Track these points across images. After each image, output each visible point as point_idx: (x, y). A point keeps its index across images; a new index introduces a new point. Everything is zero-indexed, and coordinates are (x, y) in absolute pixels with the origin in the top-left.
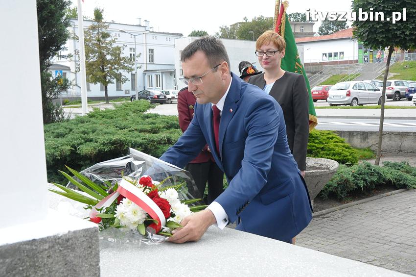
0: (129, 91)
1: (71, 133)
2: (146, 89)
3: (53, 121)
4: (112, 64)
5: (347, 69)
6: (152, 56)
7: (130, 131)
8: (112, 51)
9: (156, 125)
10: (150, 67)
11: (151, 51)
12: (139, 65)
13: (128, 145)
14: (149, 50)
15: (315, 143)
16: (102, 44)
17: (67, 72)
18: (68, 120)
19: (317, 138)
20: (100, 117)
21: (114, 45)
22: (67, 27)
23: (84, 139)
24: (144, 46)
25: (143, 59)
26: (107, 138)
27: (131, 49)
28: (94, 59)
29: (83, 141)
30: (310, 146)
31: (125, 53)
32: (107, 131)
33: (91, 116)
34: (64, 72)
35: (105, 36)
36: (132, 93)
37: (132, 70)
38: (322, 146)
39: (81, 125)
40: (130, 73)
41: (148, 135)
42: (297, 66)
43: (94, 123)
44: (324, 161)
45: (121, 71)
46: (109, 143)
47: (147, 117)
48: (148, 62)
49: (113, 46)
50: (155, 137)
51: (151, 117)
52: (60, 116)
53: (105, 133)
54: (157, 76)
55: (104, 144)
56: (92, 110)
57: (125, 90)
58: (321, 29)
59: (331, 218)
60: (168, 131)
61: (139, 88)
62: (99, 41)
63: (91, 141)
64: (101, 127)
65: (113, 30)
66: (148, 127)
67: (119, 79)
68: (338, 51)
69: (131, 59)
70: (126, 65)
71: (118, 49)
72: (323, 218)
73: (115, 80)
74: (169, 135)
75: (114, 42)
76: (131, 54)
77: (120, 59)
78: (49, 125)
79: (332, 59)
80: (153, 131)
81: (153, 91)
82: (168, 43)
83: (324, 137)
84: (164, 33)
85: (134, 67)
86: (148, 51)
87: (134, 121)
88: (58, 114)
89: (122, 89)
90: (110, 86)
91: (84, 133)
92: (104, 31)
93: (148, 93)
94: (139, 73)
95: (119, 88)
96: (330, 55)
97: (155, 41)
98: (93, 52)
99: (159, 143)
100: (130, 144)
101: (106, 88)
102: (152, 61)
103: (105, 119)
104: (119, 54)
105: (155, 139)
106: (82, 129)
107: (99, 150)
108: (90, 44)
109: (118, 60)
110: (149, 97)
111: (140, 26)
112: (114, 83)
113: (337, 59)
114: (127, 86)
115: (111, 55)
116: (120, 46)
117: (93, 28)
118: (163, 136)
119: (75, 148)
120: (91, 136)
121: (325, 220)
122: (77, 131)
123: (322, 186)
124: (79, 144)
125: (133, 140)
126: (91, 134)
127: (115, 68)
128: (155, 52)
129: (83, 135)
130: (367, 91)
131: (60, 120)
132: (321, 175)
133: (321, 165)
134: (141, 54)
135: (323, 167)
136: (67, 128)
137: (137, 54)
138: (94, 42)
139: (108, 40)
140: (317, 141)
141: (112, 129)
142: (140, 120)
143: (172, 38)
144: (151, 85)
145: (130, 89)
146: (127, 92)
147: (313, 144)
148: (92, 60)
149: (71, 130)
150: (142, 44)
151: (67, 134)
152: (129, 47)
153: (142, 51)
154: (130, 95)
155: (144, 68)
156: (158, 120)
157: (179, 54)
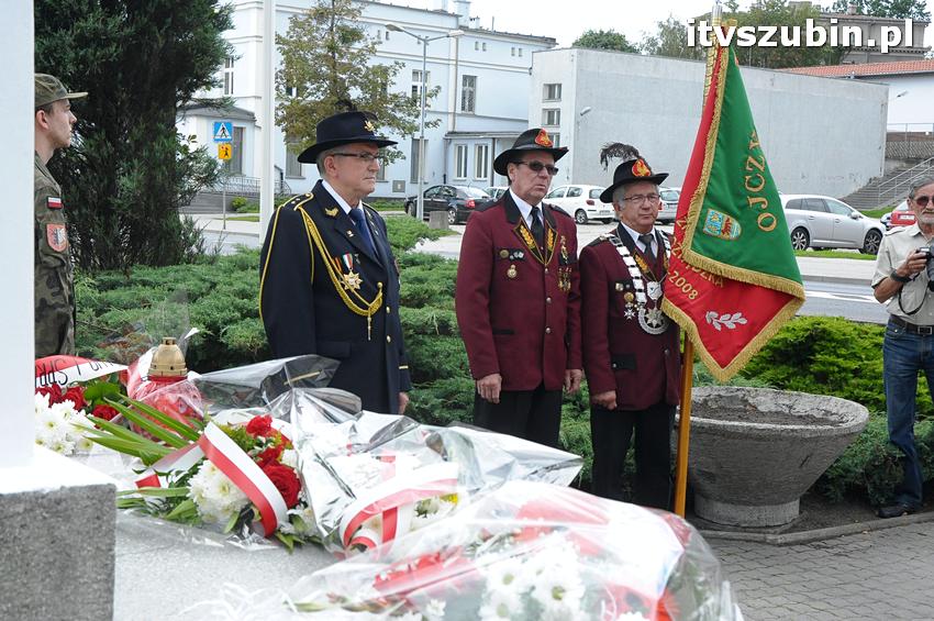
0: (403, 183)
1: (213, 292)
2: (450, 183)
6: (472, 93)
8: (366, 76)
9: (425, 286)
10: (465, 124)
11: (470, 81)
12: (431, 118)
14: (465, 77)
15: (838, 356)
16: (342, 57)
17: (248, 127)
18: (212, 261)
19: (844, 343)
21: (372, 62)
23: (240, 309)
24: (452, 68)
25: (447, 101)
27: (415, 73)
28: (315, 94)
29: (237, 314)
30: (823, 363)
31: (400, 85)
34: (236, 124)
35: (350, 36)
36: (412, 191)
37: (414, 128)
38: (854, 365)
39: (241, 274)
40: (408, 138)
42: (752, 166)
44: (836, 404)
47: (413, 263)
48: (459, 111)
49: (370, 64)
50: (413, 315)
51: (422, 263)
52: (194, 249)
54: (480, 148)
57: (395, 183)
59: (836, 550)
61: (430, 176)
62: (332, 48)
63: (254, 315)
65: (372, 23)
69: (414, 100)
70: (399, 115)
71: (384, 71)
72: (819, 547)
74: (444, 313)
75: (373, 51)
76: (415, 88)
77: (384, 99)
78: (164, 269)
81: (465, 189)
82: (516, 61)
83: (867, 343)
84: (505, 35)
85: (418, 121)
86: (460, 81)
88: (189, 242)
89: (386, 179)
92: (349, 22)
93: (451, 194)
94: (434, 137)
97: (479, 56)
98: (316, 77)
99: (422, 330)
102: (471, 108)
104: (384, 86)
105: (413, 321)
106: (238, 286)
108: (310, 57)
109: (379, 102)
110: (453, 204)
111: (443, 13)
114: (398, 170)
115: (363, 87)
116: (387, 63)
117: (320, 15)
118: (430, 315)
119: (217, 330)
121: (821, 552)
122: (225, 288)
123: (819, 467)
124: (226, 323)
128: (479, 83)
129: (238, 301)
131: (191, 259)
132: (817, 439)
133: (827, 412)
134: (440, 88)
135: (832, 418)
136: (204, 280)
137: (431, 87)
138: (321, 50)
139: (357, 46)
140: (843, 351)
143: (528, 49)
144: (462, 170)
145: (408, 180)
146: (399, 185)
147: (832, 359)
148: (310, 98)
149: (213, 285)
150: (445, 62)
151: (202, 294)
152: (411, 67)
153: (446, 81)
154: (406, 195)
155: (447, 125)
156: (434, 274)
157: (540, 93)
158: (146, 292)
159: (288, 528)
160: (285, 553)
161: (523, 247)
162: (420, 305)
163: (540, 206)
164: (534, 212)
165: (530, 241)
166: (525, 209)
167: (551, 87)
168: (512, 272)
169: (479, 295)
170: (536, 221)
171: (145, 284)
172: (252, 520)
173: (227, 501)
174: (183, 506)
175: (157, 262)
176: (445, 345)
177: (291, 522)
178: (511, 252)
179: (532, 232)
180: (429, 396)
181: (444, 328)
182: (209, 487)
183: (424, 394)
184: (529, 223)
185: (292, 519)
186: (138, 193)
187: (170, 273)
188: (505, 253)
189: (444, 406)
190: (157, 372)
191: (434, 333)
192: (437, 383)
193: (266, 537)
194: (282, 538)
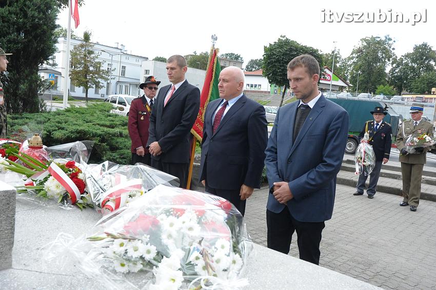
0: (104, 95)
3: (38, 112)
4: (93, 74)
5: (262, 97)
6: (124, 71)
7: (93, 124)
8: (95, 64)
9: (114, 122)
10: (122, 79)
11: (124, 67)
12: (113, 77)
13: (90, 134)
14: (123, 67)
16: (88, 58)
17: (59, 76)
18: (49, 112)
20: (74, 112)
21: (97, 60)
22: (55, 43)
24: (119, 64)
25: (117, 73)
26: (74, 128)
27: (109, 64)
28: (80, 68)
29: (57, 128)
31: (104, 67)
32: (76, 123)
33: (68, 111)
34: (56, 75)
35: (91, 53)
37: (108, 79)
39: (59, 116)
40: (106, 82)
41: (106, 129)
43: (67, 116)
45: (100, 80)
46: (76, 132)
47: (110, 116)
48: (120, 75)
50: (111, 130)
52: (43, 108)
53: (74, 125)
54: (126, 86)
55: (72, 132)
56: (69, 107)
57: (101, 94)
58: (247, 67)
60: (123, 128)
62: (85, 56)
63: (63, 129)
64: (72, 120)
65: (97, 50)
66: (108, 123)
67: (98, 86)
68: (258, 84)
69: (108, 72)
70: (103, 75)
71: (100, 63)
73: (94, 86)
74: (121, 130)
75: (97, 57)
76: (108, 68)
77: (99, 70)
78: (33, 114)
79: (253, 89)
80: (112, 127)
82: (137, 63)
84: (134, 56)
85: (109, 78)
86: (121, 67)
87: (98, 117)
88: (42, 107)
89: (99, 93)
90: (90, 90)
91: (59, 122)
92: (90, 49)
94: (113, 82)
95: (96, 92)
96: (252, 86)
97: (126, 61)
98: (80, 63)
99: (114, 135)
100: (91, 134)
101: (87, 91)
102: (124, 75)
103: (77, 114)
104: (100, 67)
105: (111, 132)
106: (57, 120)
107: (68, 136)
108: (79, 57)
109: (98, 71)
111: (117, 48)
112: (93, 88)
113: (256, 89)
114: (103, 91)
115: (94, 67)
116: (101, 61)
117: (82, 46)
118: (116, 131)
119: (50, 133)
120: (63, 125)
122: (53, 120)
124: (53, 131)
125: (94, 131)
126: (63, 124)
127: (95, 77)
128: (126, 68)
129: (57, 124)
130: (273, 114)
131: (42, 111)
134: (115, 69)
136: (46, 118)
137: (113, 68)
138: (82, 56)
139: (92, 56)
141: (80, 122)
142: (103, 117)
143: (140, 60)
144: (121, 92)
145: (105, 94)
146: (103, 95)
148: (78, 69)
149: (49, 119)
150: (117, 62)
151: (46, 122)
152: (107, 62)
153: (117, 67)
154: (105, 98)
155: (117, 79)
156: (117, 119)
157: (144, 72)
158: (27, 121)
159: (80, 201)
160: (80, 211)
161: (146, 111)
162: (113, 128)
163: (153, 99)
164: (151, 101)
165: (149, 109)
166: (148, 100)
167: (147, 71)
168: (142, 118)
169: (134, 125)
170: (152, 104)
171: (27, 118)
172: (68, 198)
173: (58, 191)
174: (42, 192)
175: (31, 112)
176: (120, 140)
177: (81, 199)
178: (142, 112)
179: (150, 107)
180: (115, 155)
181: (121, 135)
182: (52, 186)
183: (114, 154)
184: (149, 104)
185: (82, 198)
186: (26, 90)
187: (36, 115)
188: (140, 112)
189: (120, 158)
190: (32, 145)
191: (118, 136)
192: (118, 151)
193: (73, 204)
194: (79, 205)
